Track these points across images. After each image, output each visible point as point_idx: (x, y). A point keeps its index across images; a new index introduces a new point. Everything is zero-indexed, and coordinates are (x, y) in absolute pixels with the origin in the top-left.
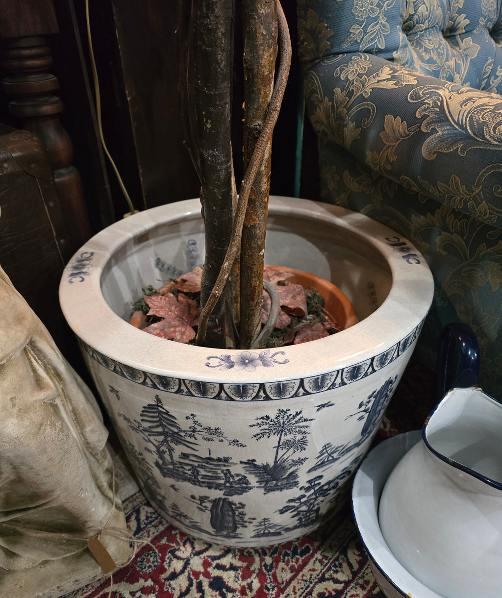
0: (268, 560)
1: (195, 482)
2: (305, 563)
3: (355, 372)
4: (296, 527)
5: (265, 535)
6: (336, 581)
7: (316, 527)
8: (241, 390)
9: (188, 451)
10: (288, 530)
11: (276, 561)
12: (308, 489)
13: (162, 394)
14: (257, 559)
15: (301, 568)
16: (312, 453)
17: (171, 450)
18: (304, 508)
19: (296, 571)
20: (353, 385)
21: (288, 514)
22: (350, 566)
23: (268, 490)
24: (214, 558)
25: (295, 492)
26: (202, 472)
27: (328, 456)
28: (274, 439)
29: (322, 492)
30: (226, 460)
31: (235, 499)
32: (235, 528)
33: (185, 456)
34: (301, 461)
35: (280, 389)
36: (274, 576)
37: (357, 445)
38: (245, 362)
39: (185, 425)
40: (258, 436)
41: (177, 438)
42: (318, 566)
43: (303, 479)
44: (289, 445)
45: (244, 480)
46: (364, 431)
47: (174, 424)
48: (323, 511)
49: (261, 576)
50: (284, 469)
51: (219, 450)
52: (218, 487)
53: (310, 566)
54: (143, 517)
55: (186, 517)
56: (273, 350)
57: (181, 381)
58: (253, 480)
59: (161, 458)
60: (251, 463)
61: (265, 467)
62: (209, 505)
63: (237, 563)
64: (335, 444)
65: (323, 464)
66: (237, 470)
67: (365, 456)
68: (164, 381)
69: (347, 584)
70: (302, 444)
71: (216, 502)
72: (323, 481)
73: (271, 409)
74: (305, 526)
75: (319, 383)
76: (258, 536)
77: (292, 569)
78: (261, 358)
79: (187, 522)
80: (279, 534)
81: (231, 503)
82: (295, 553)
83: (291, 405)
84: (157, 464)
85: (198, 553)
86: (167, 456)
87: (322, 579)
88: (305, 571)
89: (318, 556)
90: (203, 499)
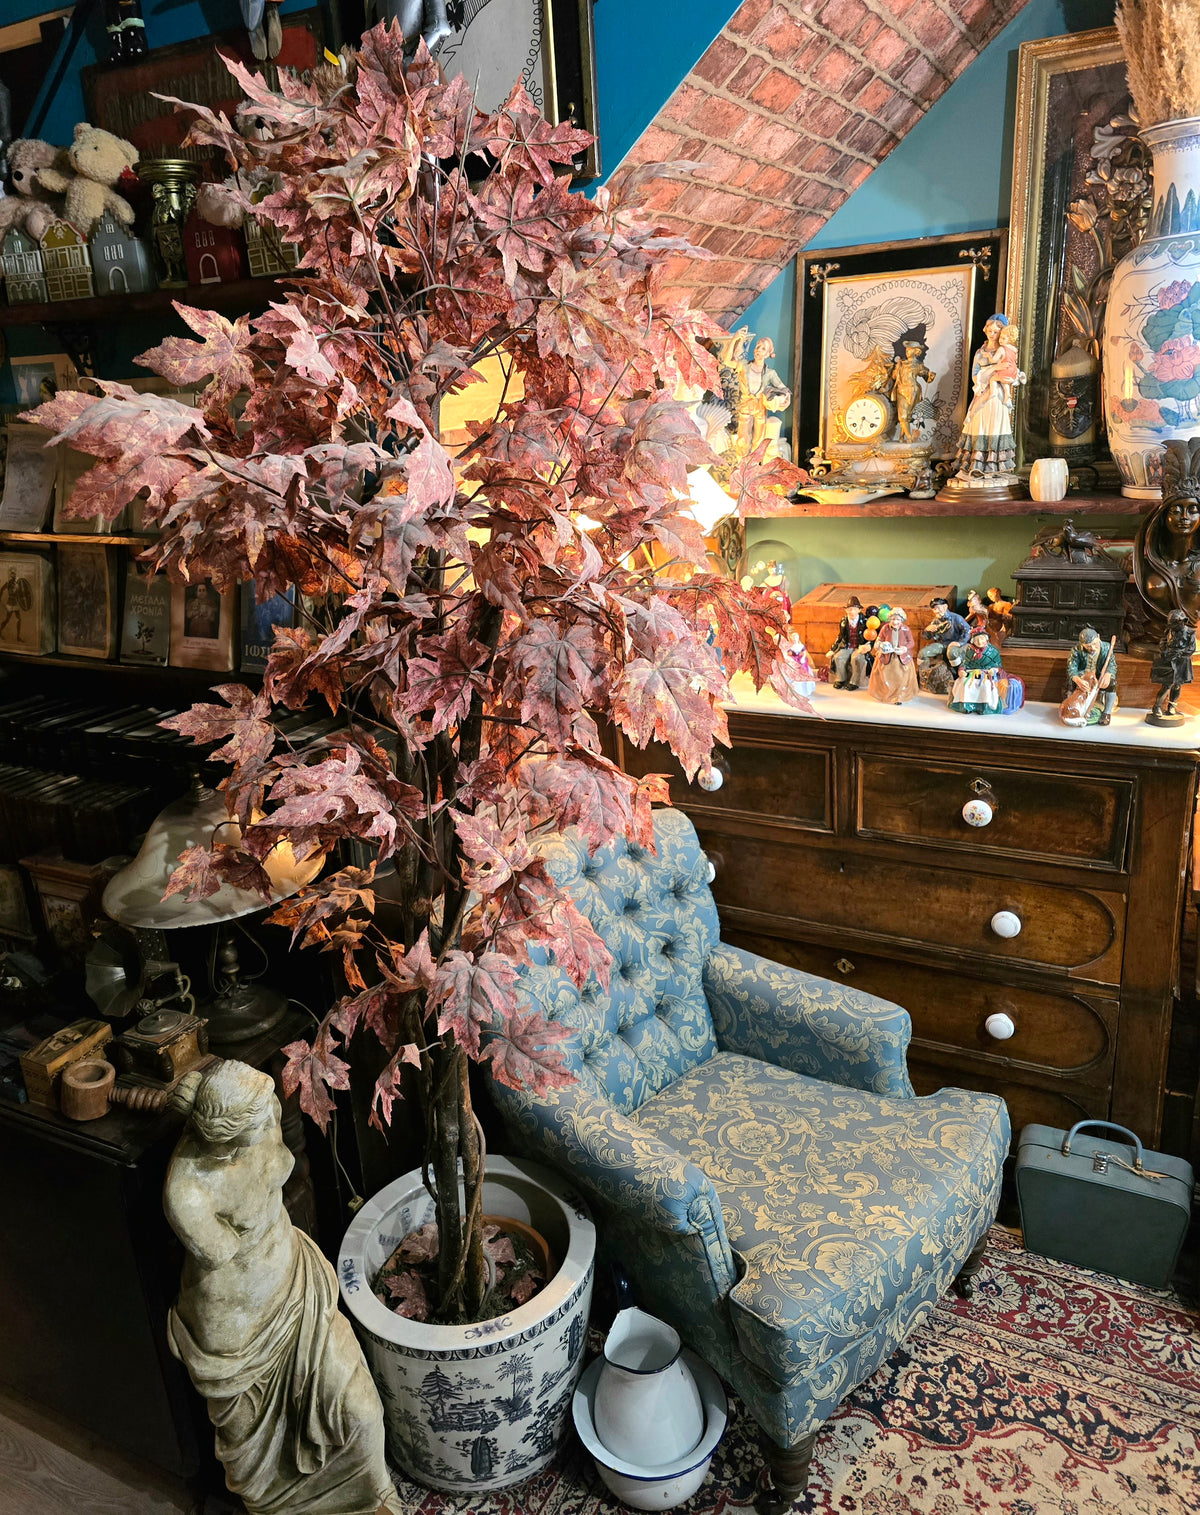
0: (521, 1497)
1: (460, 1428)
2: (551, 1491)
3: (551, 1320)
4: (537, 1456)
5: (514, 1469)
6: (577, 1498)
7: (553, 1455)
8: (489, 1349)
9: (454, 1401)
10: (532, 1459)
11: (527, 1496)
12: (540, 1414)
13: (441, 1364)
14: (510, 1497)
15: (548, 1496)
16: (537, 1382)
17: (443, 1404)
18: (540, 1434)
19: (544, 1500)
20: (551, 1329)
21: (529, 1442)
22: (586, 1483)
23: (512, 1421)
24: (475, 1509)
25: (530, 1419)
26: (466, 1417)
27: (549, 1382)
28: (511, 1376)
29: (551, 1416)
30: (482, 1402)
31: (489, 1436)
32: (491, 1466)
33: (453, 1406)
34: (531, 1390)
35: (511, 1343)
36: (528, 1508)
37: (568, 1369)
38: (488, 1330)
39: (454, 1381)
40: (501, 1378)
41: (449, 1394)
42: (561, 1490)
43: (535, 1406)
44: (521, 1379)
45: (495, 1416)
46: (570, 1357)
47: (447, 1383)
48: (556, 1436)
49: (517, 1510)
50: (520, 1399)
51: (477, 1395)
52: (477, 1427)
53: (555, 1492)
54: (404, 1493)
55: (450, 1469)
56: (502, 1317)
57: (454, 1352)
58: (500, 1414)
59: (435, 1414)
60: (498, 1400)
61: (508, 1401)
62: (470, 1448)
63: (495, 1507)
64: (551, 1372)
65: (545, 1391)
66: (489, 1408)
67: (579, 1378)
68: (442, 1355)
69: (585, 1497)
70: (528, 1377)
71: (475, 1443)
72: (549, 1405)
73: (506, 1357)
74: (545, 1453)
75: (532, 1333)
76: (509, 1471)
77: (541, 1498)
78: (496, 1324)
79: (450, 1476)
80: (524, 1465)
81: (487, 1440)
82: (541, 1485)
83: (517, 1351)
84: (430, 1422)
85: (461, 1509)
86: (439, 1412)
87: (566, 1499)
88: (552, 1496)
89: (560, 1482)
90: (465, 1443)
